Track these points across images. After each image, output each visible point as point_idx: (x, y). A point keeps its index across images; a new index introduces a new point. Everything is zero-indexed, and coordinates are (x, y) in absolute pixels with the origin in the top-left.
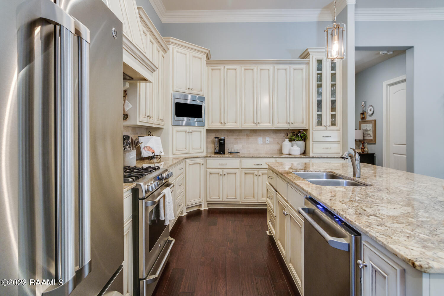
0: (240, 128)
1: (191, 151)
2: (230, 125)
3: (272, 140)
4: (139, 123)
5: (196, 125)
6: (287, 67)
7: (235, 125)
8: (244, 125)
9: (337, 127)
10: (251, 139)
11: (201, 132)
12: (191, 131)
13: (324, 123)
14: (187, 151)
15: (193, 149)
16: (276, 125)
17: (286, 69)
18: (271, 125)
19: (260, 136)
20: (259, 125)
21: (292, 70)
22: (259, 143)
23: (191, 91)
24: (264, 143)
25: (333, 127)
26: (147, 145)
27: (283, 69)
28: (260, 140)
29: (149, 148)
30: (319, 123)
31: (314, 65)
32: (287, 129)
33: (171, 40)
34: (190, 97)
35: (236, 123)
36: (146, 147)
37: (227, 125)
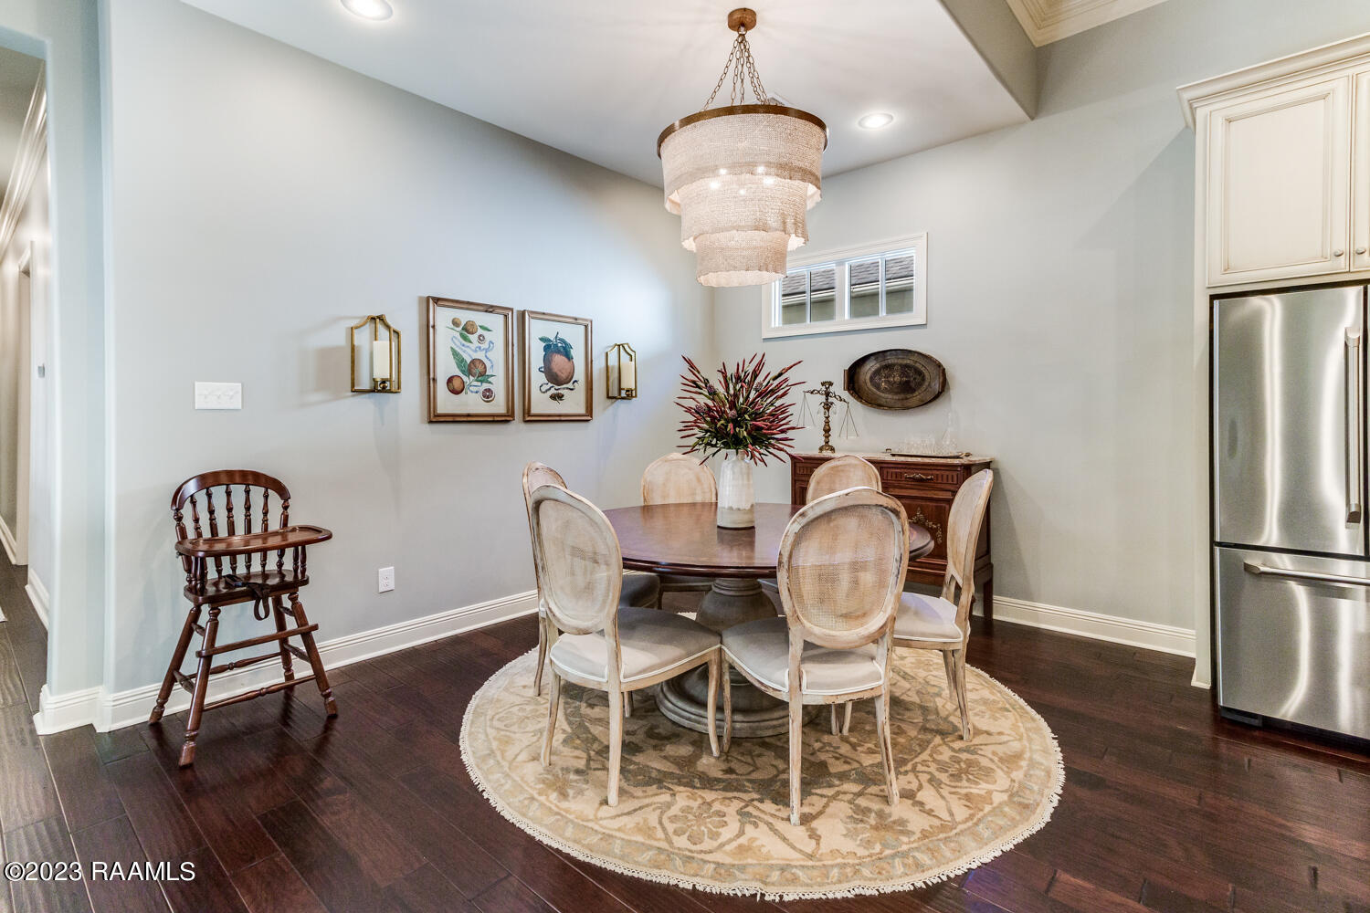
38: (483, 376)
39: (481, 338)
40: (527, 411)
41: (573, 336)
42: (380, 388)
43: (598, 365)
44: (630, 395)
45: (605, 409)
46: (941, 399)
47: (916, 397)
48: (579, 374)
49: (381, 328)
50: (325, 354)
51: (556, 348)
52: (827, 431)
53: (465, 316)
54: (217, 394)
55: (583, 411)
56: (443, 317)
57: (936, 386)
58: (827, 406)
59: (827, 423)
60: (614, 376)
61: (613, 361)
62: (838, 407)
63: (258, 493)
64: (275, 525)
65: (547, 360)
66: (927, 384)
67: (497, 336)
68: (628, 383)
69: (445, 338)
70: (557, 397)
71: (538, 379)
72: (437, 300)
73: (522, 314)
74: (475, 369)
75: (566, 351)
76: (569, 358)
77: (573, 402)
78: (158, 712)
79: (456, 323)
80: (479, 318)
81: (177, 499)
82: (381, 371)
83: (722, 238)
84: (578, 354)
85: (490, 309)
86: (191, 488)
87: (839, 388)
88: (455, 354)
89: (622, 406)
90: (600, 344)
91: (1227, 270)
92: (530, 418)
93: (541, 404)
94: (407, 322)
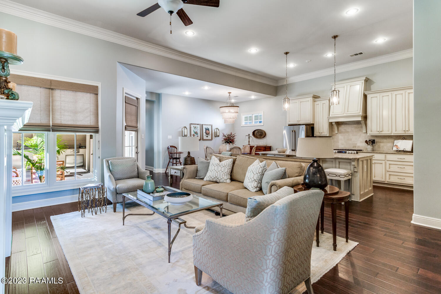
4: (369, 135)
36: (396, 145)
38: (197, 134)
39: (197, 129)
40: (203, 139)
41: (210, 127)
42: (186, 136)
43: (213, 132)
44: (218, 136)
45: (215, 138)
46: (265, 137)
47: (262, 137)
48: (210, 133)
49: (185, 128)
50: (179, 132)
51: (207, 129)
52: (249, 142)
53: (195, 126)
54: (170, 137)
55: (211, 139)
56: (192, 126)
57: (264, 135)
58: (249, 138)
59: (249, 141)
60: (216, 133)
61: (216, 131)
62: (251, 138)
63: (174, 148)
64: (176, 152)
65: (206, 131)
67: (199, 128)
68: (218, 134)
69: (192, 129)
70: (207, 137)
71: (204, 134)
72: (191, 124)
73: (202, 125)
74: (196, 133)
75: (208, 130)
76: (209, 131)
77: (210, 137)
78: (166, 171)
79: (194, 127)
80: (197, 126)
81: (168, 148)
82: (186, 134)
83: (227, 120)
84: (210, 130)
85: (198, 124)
86: (169, 147)
87: (251, 135)
88: (194, 131)
89: (217, 138)
90: (214, 128)
91: (289, 122)
92: (203, 140)
93: (205, 138)
94: (188, 127)
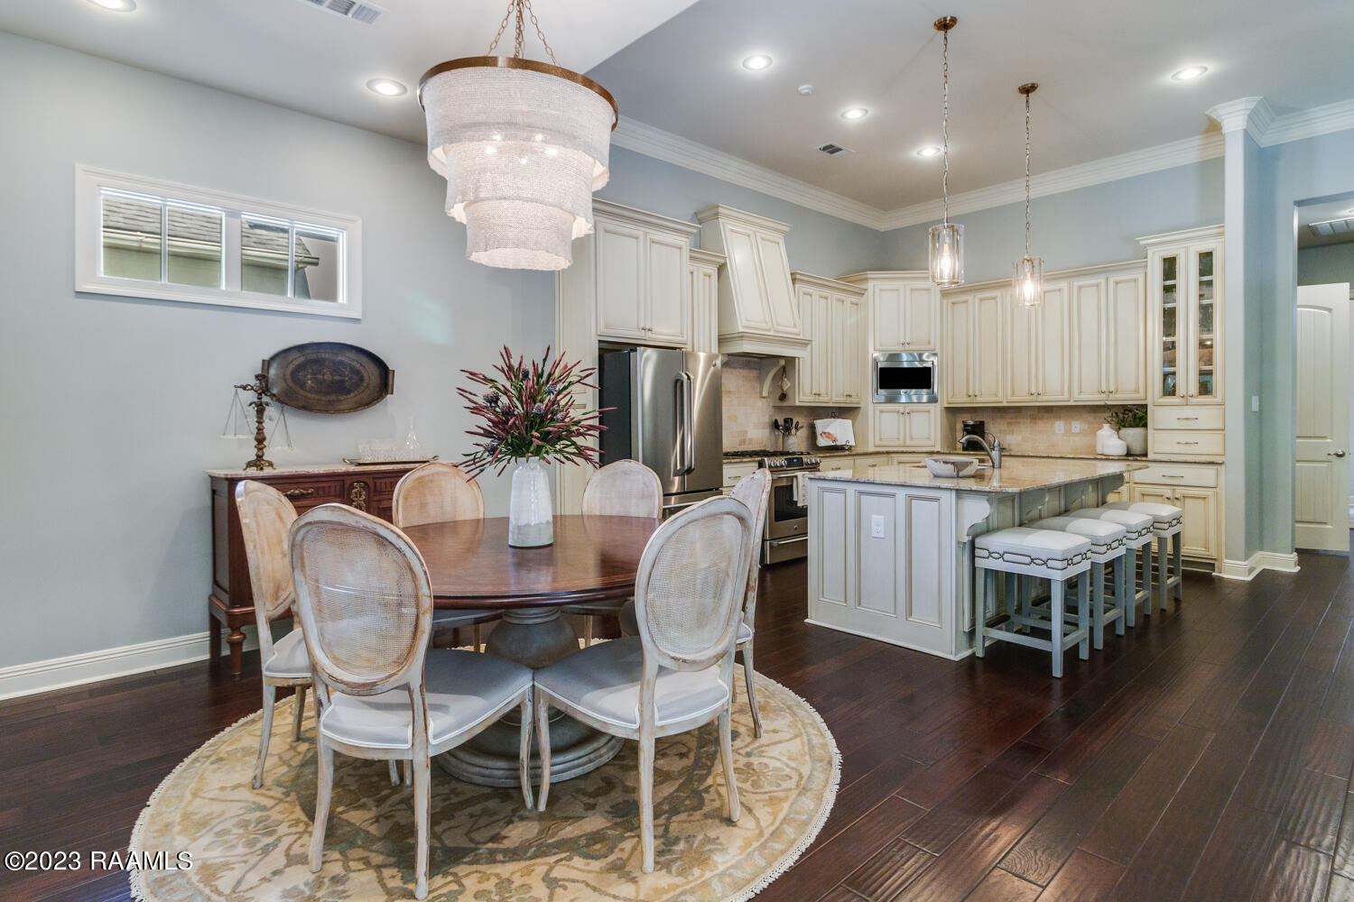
0: (1005, 404)
1: (908, 443)
2: (985, 399)
3: (1085, 426)
4: (797, 404)
5: (916, 401)
6: (1101, 280)
7: (994, 399)
8: (1010, 398)
9: (1215, 397)
10: (1041, 425)
11: (929, 412)
12: (907, 410)
13: (1180, 390)
14: (901, 443)
15: (912, 439)
16: (1076, 396)
17: (1098, 285)
18: (1066, 396)
19: (1059, 418)
20: (1040, 398)
21: (1111, 284)
22: (1057, 432)
23: (907, 347)
24: (1068, 432)
25: (1204, 399)
26: (826, 431)
27: (1091, 286)
28: (1059, 426)
29: (828, 435)
30: (1170, 391)
31: (1156, 270)
32: (1102, 403)
33: (869, 276)
34: (905, 357)
35: (996, 395)
36: (825, 433)
37: (979, 399)
58: (260, 408)
59: (261, 430)
66: (365, 384)
91: (606, 326)
